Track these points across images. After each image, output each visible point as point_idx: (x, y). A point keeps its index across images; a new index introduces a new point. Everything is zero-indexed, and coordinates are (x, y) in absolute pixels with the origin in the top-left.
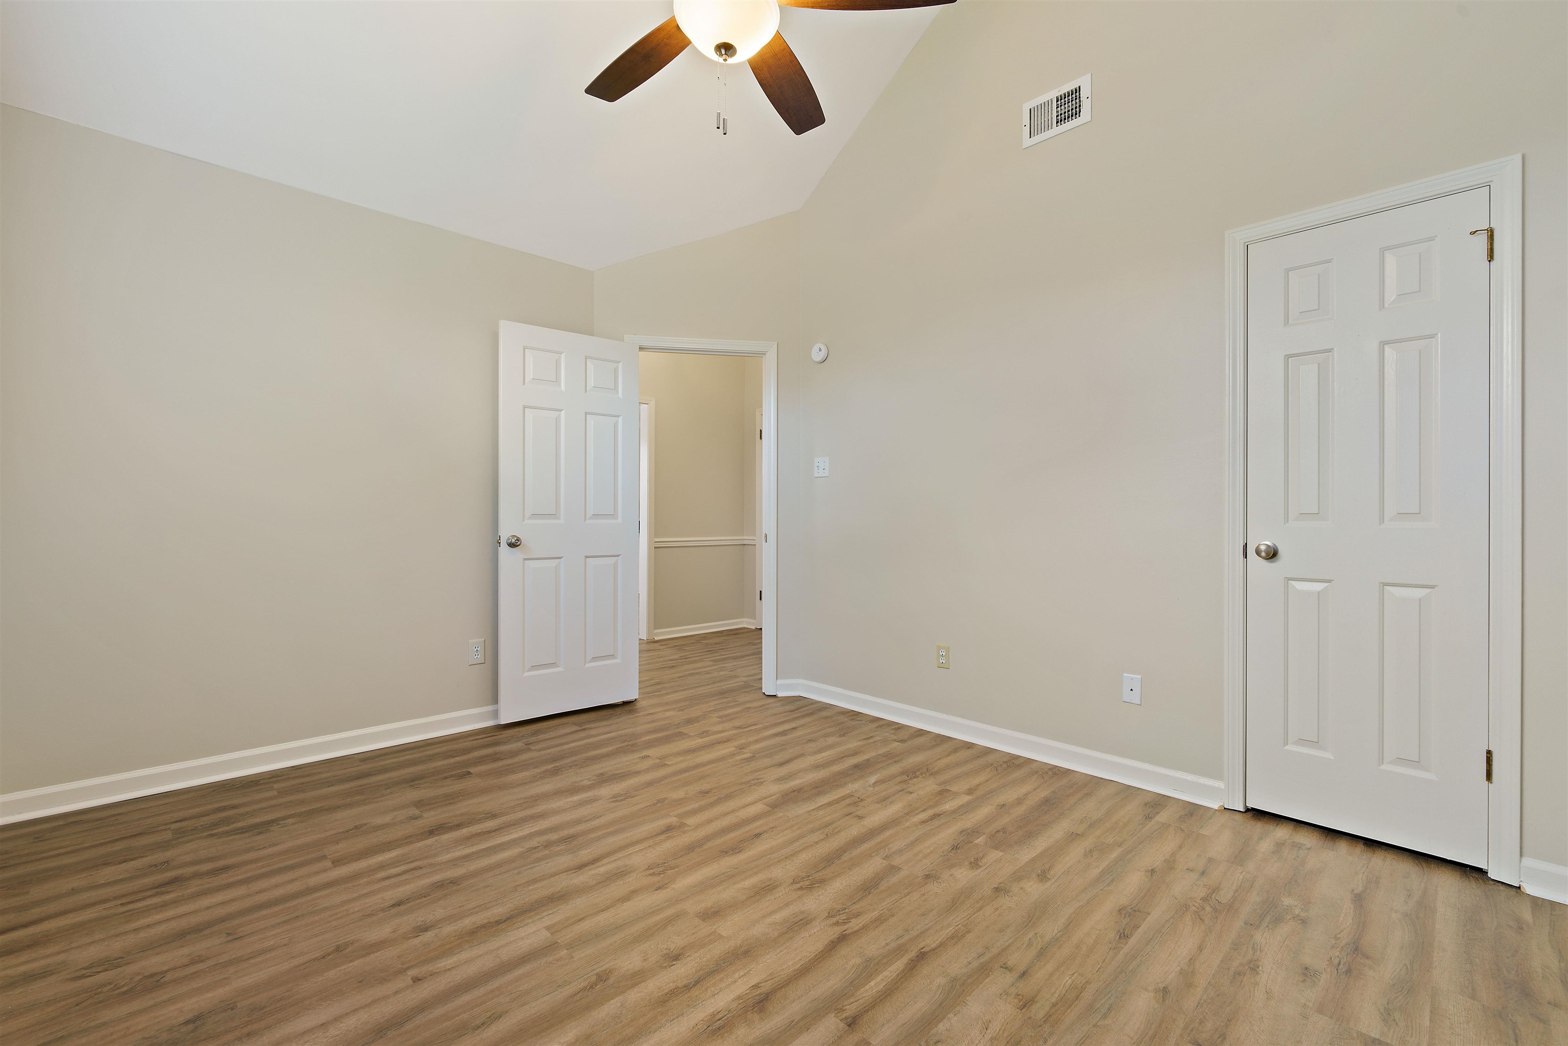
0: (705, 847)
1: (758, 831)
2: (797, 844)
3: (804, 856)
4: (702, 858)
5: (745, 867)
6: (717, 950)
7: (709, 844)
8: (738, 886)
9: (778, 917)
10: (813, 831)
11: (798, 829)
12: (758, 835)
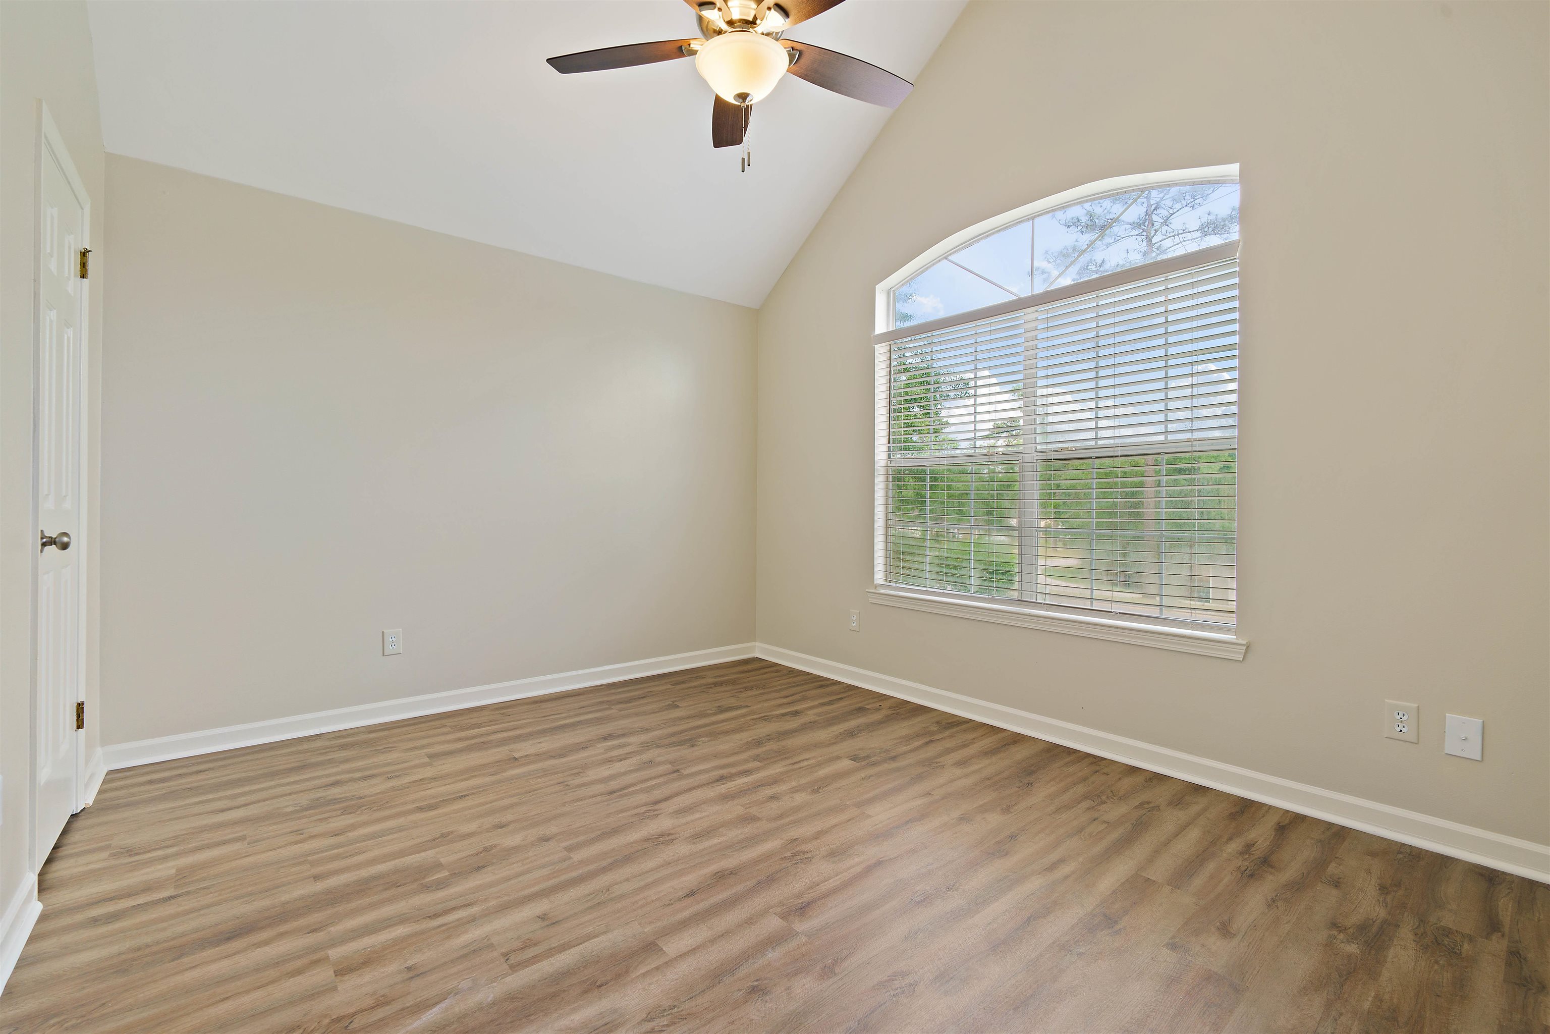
0: (754, 881)
1: (690, 900)
2: (650, 880)
3: (650, 864)
4: (757, 868)
5: (714, 856)
6: (745, 800)
7: (750, 884)
8: (724, 839)
9: (697, 816)
10: (622, 897)
11: (636, 902)
12: (691, 894)
